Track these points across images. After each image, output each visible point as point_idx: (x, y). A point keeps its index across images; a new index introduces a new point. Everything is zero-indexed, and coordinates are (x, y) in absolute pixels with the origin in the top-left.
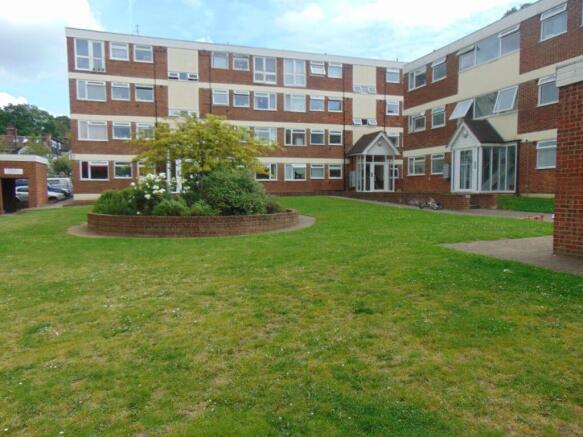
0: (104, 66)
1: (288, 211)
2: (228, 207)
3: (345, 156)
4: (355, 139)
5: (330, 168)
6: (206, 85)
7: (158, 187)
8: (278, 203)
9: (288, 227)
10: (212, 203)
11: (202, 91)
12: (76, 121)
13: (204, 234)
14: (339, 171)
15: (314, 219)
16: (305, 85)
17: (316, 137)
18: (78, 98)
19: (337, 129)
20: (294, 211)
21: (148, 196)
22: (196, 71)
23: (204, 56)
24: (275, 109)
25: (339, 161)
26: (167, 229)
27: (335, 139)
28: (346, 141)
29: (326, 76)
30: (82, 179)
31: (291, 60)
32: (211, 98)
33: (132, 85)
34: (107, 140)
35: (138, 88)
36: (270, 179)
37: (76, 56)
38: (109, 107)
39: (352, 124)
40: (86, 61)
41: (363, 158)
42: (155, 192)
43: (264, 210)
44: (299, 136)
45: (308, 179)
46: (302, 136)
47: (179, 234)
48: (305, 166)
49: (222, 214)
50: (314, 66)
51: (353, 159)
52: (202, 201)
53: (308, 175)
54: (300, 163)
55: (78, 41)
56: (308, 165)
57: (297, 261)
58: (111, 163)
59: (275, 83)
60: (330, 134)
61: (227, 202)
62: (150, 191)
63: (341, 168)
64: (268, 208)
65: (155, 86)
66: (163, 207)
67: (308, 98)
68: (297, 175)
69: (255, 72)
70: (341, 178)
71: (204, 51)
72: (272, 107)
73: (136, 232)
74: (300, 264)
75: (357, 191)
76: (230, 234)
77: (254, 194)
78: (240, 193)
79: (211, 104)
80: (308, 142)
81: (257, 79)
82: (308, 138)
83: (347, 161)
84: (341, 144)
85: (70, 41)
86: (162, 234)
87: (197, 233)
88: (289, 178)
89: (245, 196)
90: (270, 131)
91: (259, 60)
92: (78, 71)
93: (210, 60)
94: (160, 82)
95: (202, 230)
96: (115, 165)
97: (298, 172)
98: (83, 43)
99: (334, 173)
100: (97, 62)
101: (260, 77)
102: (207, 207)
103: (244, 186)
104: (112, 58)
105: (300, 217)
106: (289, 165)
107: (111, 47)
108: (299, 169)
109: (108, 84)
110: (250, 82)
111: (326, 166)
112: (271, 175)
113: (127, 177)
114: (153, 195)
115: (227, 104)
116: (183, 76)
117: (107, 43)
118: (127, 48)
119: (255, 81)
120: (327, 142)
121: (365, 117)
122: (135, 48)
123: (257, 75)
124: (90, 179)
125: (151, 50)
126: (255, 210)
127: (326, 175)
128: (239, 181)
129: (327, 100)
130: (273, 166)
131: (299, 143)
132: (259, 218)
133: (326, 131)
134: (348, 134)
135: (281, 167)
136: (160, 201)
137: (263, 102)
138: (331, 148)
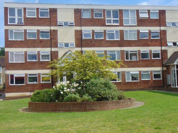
0: (23, 21)
1: (129, 99)
2: (100, 97)
3: (163, 66)
4: (169, 55)
5: (154, 73)
6: (78, 28)
7: (66, 88)
8: (124, 95)
9: (130, 106)
10: (92, 95)
11: (76, 31)
12: (8, 52)
13: (89, 110)
14: (160, 75)
15: (144, 103)
16: (136, 24)
17: (144, 55)
18: (10, 39)
19: (157, 49)
20: (132, 99)
21: (62, 93)
22: (73, 21)
23: (78, 12)
24: (119, 39)
25: (159, 69)
26: (71, 109)
27: (156, 55)
28: (163, 57)
29: (149, 18)
30: (10, 84)
31: (128, 10)
32: (81, 35)
33: (38, 31)
34: (24, 62)
35: (41, 32)
36: (117, 81)
37: (9, 17)
38: (26, 43)
39: (167, 45)
40: (14, 19)
41: (174, 66)
42: (65, 91)
43: (117, 98)
44: (134, 54)
45: (140, 80)
46: (135, 55)
47: (77, 111)
48: (138, 72)
49: (97, 100)
50: (141, 13)
51: (168, 67)
52: (87, 95)
53: (140, 78)
54: (135, 71)
55: (10, 9)
56: (140, 72)
57: (135, 117)
58: (26, 75)
59: (118, 24)
60: (153, 52)
61: (99, 95)
62: (63, 90)
63: (161, 73)
64: (118, 97)
65: (50, 30)
66: (69, 98)
67: (138, 31)
68: (133, 78)
69: (106, 19)
70: (161, 79)
71: (78, 9)
72: (117, 39)
73: (56, 110)
74: (136, 118)
75: (172, 87)
76: (101, 110)
77: (112, 90)
78: (105, 90)
79: (81, 39)
80: (139, 58)
81: (107, 23)
82: (139, 55)
83: (165, 69)
84: (160, 58)
85: (6, 9)
86: (69, 111)
87: (85, 110)
88: (129, 80)
89: (107, 91)
90: (116, 53)
91: (109, 12)
92: (9, 25)
93: (81, 14)
94: (53, 28)
95: (88, 108)
96: (28, 76)
97: (134, 76)
98: (12, 10)
99: (156, 76)
100: (19, 20)
101: (109, 21)
102: (90, 97)
103: (107, 86)
104: (27, 17)
105: (136, 102)
106: (128, 72)
107: (27, 11)
108: (135, 74)
109: (25, 31)
110: (104, 25)
111: (151, 72)
112: (117, 79)
113: (35, 83)
114: (64, 92)
115: (91, 38)
116: (66, 24)
117: (25, 9)
118: (35, 11)
119: (107, 24)
120: (151, 58)
121: (174, 41)
122: (40, 10)
123: (107, 20)
124: (14, 84)
125: (48, 11)
126: (113, 98)
127: (152, 78)
128: (104, 84)
129: (150, 32)
130: (118, 73)
131: (134, 59)
132: (115, 102)
133: (150, 51)
134: (164, 52)
135: (123, 74)
136: (67, 95)
137: (112, 36)
138: (154, 61)
